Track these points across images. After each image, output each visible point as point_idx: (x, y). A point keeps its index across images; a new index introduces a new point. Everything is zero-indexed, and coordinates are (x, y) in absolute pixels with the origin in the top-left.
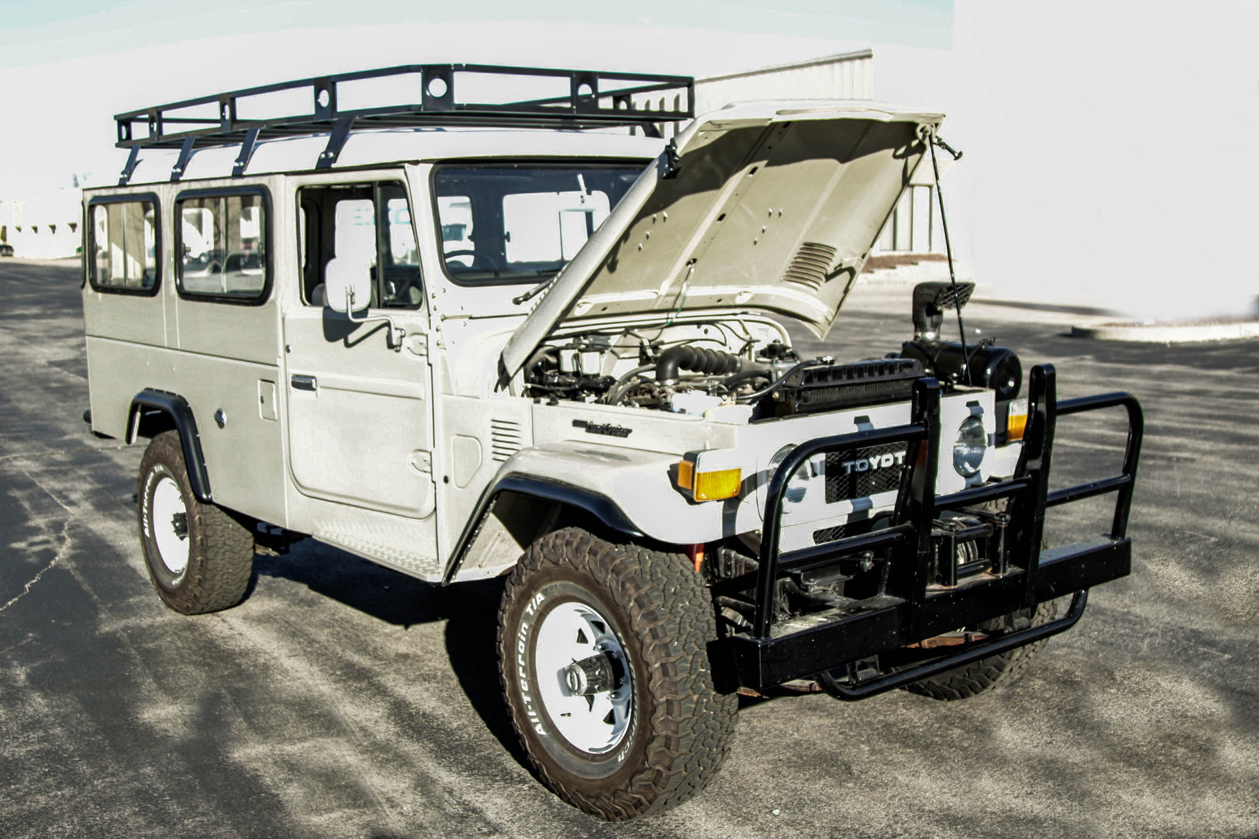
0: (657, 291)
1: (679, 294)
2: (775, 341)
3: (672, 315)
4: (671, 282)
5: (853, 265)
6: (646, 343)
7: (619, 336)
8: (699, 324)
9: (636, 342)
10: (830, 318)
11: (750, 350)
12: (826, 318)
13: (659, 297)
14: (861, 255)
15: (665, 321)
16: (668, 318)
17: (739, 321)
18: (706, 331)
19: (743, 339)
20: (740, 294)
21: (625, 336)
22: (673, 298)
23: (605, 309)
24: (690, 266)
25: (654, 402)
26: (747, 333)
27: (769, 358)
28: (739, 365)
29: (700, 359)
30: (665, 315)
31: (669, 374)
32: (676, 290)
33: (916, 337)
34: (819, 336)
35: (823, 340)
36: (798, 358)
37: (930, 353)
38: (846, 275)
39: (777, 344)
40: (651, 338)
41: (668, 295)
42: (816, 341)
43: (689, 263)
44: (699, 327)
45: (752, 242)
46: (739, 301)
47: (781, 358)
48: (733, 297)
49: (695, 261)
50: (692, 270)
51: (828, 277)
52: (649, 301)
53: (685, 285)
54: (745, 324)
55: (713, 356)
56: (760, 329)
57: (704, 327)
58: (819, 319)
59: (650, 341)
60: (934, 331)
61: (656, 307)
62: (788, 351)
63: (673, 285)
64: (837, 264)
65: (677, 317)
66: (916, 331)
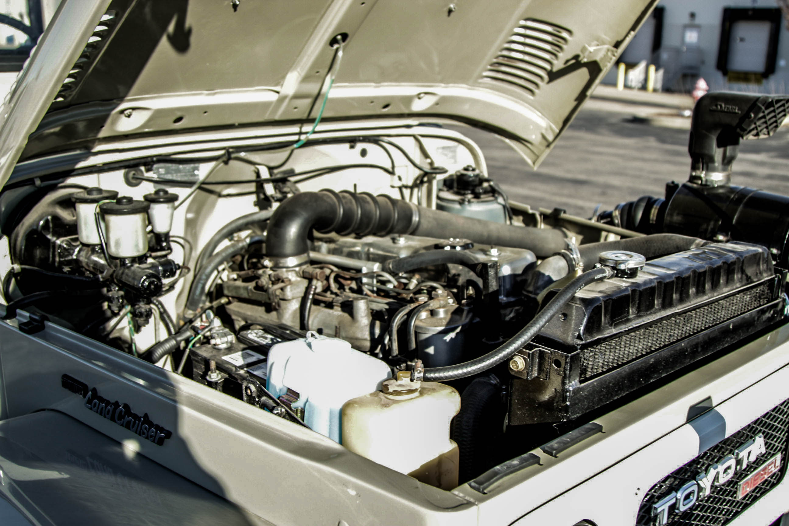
0: (277, 88)
1: (319, 94)
2: (466, 169)
3: (307, 128)
4: (303, 74)
5: (598, 58)
6: (265, 174)
7: (212, 164)
8: (352, 141)
9: (248, 172)
10: (550, 138)
11: (430, 182)
12: (544, 137)
13: (281, 100)
14: (614, 42)
15: (296, 138)
16: (300, 133)
17: (414, 136)
18: (364, 153)
19: (420, 169)
20: (419, 96)
21: (226, 163)
22: (308, 101)
23: (179, 119)
24: (336, 46)
25: (260, 296)
26: (425, 155)
27: (457, 193)
28: (415, 219)
29: (348, 215)
30: (295, 129)
31: (289, 247)
32: (312, 88)
33: (692, 179)
34: (529, 161)
35: (535, 168)
36: (500, 194)
37: (724, 206)
38: (583, 74)
39: (471, 174)
40: (272, 164)
41: (296, 97)
42: (526, 169)
43: (333, 41)
44: (352, 147)
45: (446, 10)
46: (418, 106)
47: (477, 196)
48: (408, 100)
49: (345, 36)
50: (340, 54)
51: (553, 76)
52: (265, 105)
53: (328, 79)
54: (422, 140)
55: (372, 206)
56: (444, 148)
57: (360, 146)
58: (534, 137)
59: (271, 169)
60: (724, 170)
61: (277, 117)
62: (485, 185)
63: (306, 79)
64: (570, 56)
65: (314, 132)
66: (694, 167)
